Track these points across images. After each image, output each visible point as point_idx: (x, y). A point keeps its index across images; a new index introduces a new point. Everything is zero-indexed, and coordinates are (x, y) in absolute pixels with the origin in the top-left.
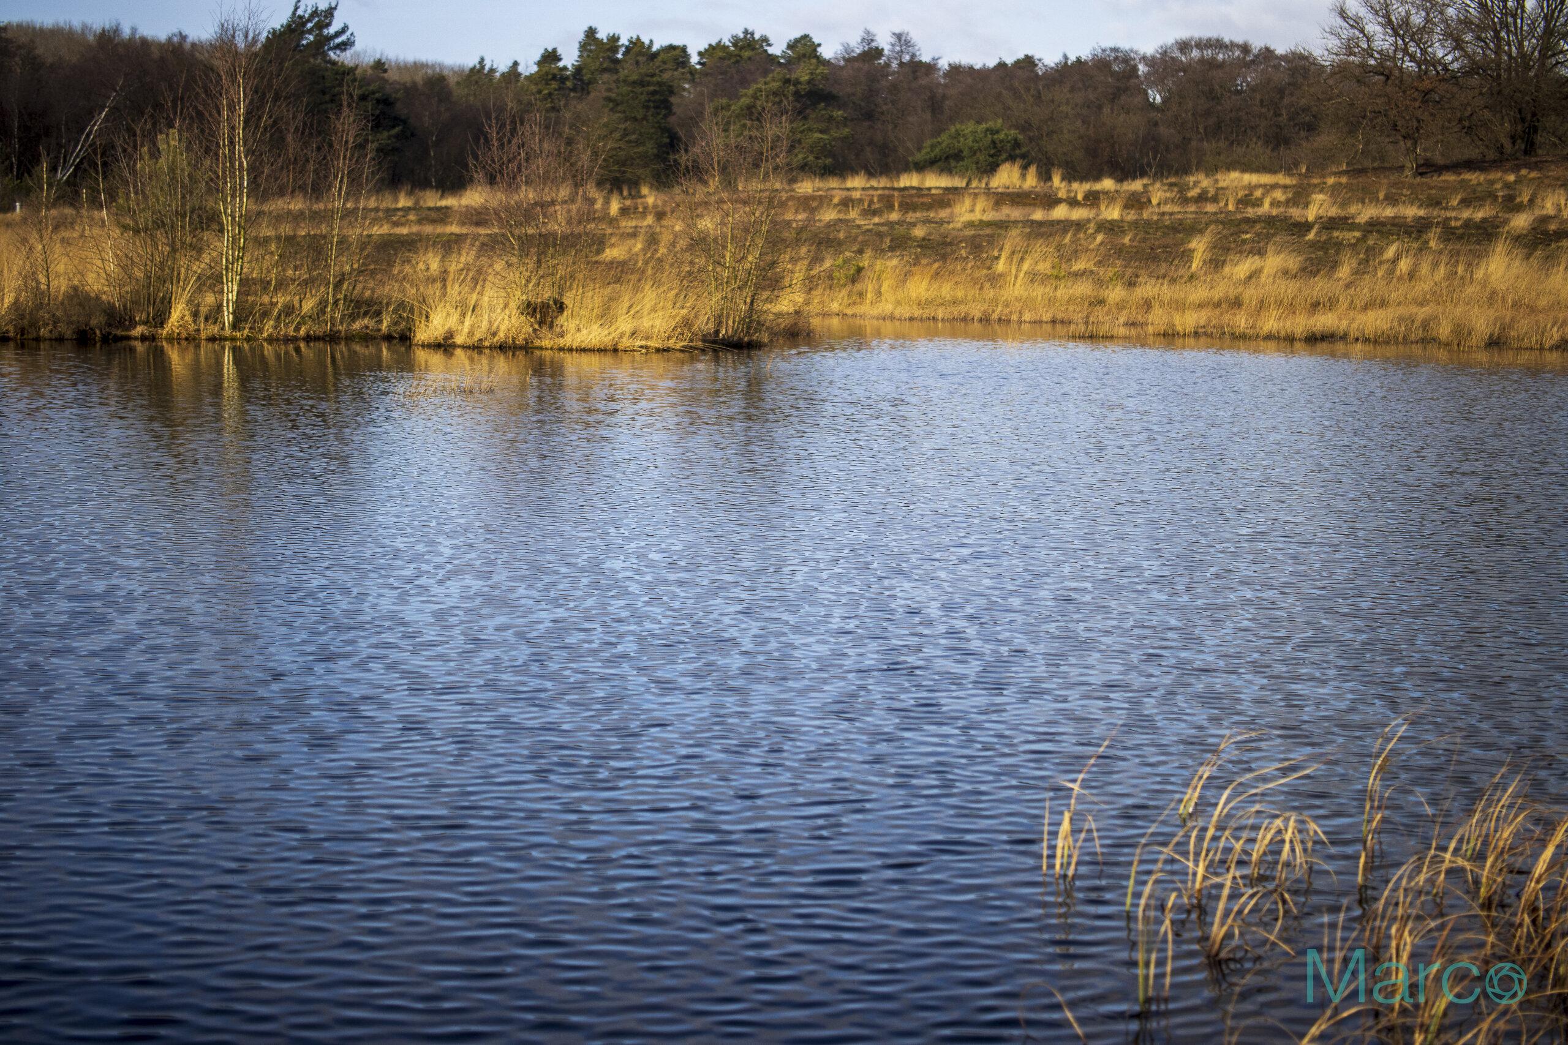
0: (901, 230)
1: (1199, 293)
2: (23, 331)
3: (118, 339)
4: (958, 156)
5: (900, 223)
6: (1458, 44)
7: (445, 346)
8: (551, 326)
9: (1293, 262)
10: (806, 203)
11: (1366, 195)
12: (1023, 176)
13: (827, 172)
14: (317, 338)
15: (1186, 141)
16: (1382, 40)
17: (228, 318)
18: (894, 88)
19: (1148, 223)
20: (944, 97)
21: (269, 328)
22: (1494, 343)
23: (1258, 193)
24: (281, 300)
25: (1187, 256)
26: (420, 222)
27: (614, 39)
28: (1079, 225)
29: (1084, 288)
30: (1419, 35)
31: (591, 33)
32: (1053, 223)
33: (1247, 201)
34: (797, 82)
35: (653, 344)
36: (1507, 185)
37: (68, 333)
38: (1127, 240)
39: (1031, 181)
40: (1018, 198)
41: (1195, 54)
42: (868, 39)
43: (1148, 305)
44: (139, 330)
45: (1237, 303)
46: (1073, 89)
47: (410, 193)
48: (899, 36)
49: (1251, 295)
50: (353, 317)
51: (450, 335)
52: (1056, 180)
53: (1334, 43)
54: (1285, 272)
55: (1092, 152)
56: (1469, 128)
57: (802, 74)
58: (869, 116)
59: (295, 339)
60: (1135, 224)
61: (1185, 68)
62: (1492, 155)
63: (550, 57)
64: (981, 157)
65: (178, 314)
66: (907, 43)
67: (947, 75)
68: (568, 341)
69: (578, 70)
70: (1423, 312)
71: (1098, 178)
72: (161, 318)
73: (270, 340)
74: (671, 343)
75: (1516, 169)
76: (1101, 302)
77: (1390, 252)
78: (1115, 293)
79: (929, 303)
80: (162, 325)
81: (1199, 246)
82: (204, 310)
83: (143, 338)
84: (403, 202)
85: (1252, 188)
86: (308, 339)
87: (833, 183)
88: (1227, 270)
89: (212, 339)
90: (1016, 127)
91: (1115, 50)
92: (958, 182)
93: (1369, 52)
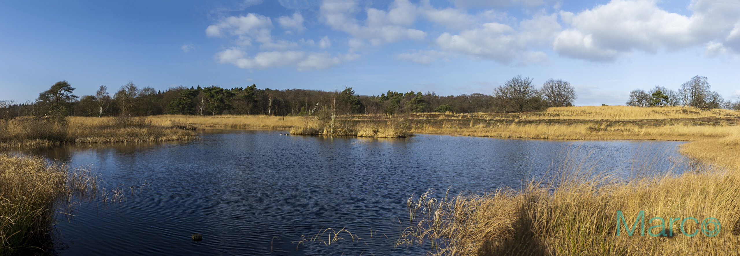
0: (430, 120)
1: (470, 130)
2: (304, 133)
3: (317, 135)
4: (441, 110)
5: (430, 119)
6: (512, 95)
7: (362, 136)
8: (376, 134)
9: (484, 126)
10: (418, 116)
11: (498, 116)
12: (450, 113)
13: (422, 112)
14: (344, 135)
15: (474, 108)
16: (501, 94)
17: (332, 132)
18: (433, 100)
19: (465, 120)
20: (440, 101)
21: (337, 134)
22: (509, 137)
23: (483, 115)
24: (339, 130)
25: (469, 125)
26: (362, 118)
27: (392, 92)
28: (455, 120)
29: (454, 129)
30: (506, 93)
31: (389, 91)
32: (451, 120)
33: (481, 117)
34: (418, 99)
35: (391, 137)
36: (518, 115)
37: (310, 134)
38: (461, 122)
39: (451, 114)
40: (448, 116)
41: (476, 95)
42: (429, 92)
43: (463, 131)
44: (320, 134)
45: (476, 131)
46: (458, 100)
47: (361, 114)
48: (433, 92)
49: (477, 130)
50: (350, 132)
51: (362, 135)
52: (455, 114)
53: (494, 94)
54: (483, 127)
55: (461, 109)
56: (513, 106)
57: (419, 97)
58: (429, 104)
59: (341, 135)
60: (463, 120)
61: (474, 97)
62: (516, 110)
63: (383, 95)
64: (445, 110)
65: (325, 131)
66: (434, 93)
67: (440, 98)
68: (378, 136)
69: (387, 97)
70: (500, 133)
71: (460, 113)
72: (323, 132)
73: (338, 135)
74: (393, 137)
75: (519, 112)
76: (457, 131)
77: (498, 124)
78: (459, 130)
79: (432, 131)
80: (323, 133)
81: (471, 123)
82: (329, 131)
83: (320, 135)
84: (360, 115)
85: (482, 115)
86: (343, 135)
87: (423, 113)
88: (475, 127)
89: (330, 135)
90: (450, 105)
91: (464, 95)
92: (440, 114)
93: (499, 96)
